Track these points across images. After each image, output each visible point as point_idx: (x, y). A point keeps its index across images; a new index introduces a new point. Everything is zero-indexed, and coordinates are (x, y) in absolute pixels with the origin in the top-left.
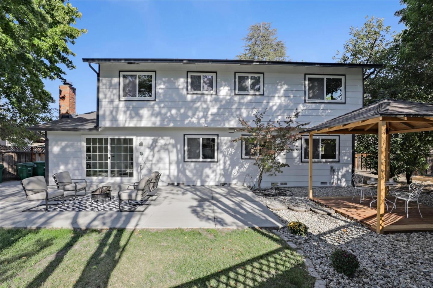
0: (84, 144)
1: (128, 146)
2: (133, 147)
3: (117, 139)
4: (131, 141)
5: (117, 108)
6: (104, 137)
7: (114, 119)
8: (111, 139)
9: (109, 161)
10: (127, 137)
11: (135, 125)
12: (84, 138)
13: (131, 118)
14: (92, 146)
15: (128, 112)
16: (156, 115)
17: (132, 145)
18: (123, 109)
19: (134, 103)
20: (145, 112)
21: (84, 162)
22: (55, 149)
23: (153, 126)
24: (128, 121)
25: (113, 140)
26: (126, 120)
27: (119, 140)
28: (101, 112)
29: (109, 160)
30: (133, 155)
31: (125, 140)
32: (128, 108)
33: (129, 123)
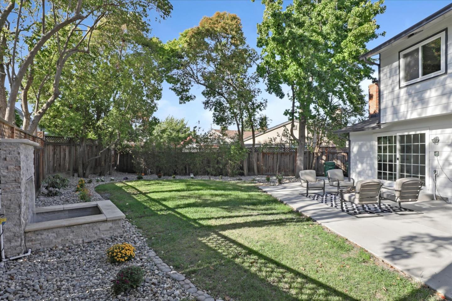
0: (376, 143)
1: (419, 144)
2: (425, 145)
3: (406, 135)
4: (423, 136)
5: (398, 98)
6: (393, 134)
7: (396, 112)
8: (400, 136)
9: (398, 163)
10: (418, 132)
11: (420, 114)
12: (376, 137)
13: (415, 106)
14: (388, 145)
15: (410, 100)
16: (448, 95)
17: (425, 142)
18: (404, 97)
19: (418, 86)
20: (432, 94)
21: (376, 163)
22: (355, 149)
23: (444, 112)
24: (409, 112)
25: (402, 137)
26: (407, 111)
27: (409, 136)
28: (383, 106)
29: (397, 161)
30: (425, 156)
31: (416, 136)
32: (409, 94)
33: (412, 113)
